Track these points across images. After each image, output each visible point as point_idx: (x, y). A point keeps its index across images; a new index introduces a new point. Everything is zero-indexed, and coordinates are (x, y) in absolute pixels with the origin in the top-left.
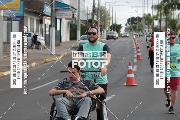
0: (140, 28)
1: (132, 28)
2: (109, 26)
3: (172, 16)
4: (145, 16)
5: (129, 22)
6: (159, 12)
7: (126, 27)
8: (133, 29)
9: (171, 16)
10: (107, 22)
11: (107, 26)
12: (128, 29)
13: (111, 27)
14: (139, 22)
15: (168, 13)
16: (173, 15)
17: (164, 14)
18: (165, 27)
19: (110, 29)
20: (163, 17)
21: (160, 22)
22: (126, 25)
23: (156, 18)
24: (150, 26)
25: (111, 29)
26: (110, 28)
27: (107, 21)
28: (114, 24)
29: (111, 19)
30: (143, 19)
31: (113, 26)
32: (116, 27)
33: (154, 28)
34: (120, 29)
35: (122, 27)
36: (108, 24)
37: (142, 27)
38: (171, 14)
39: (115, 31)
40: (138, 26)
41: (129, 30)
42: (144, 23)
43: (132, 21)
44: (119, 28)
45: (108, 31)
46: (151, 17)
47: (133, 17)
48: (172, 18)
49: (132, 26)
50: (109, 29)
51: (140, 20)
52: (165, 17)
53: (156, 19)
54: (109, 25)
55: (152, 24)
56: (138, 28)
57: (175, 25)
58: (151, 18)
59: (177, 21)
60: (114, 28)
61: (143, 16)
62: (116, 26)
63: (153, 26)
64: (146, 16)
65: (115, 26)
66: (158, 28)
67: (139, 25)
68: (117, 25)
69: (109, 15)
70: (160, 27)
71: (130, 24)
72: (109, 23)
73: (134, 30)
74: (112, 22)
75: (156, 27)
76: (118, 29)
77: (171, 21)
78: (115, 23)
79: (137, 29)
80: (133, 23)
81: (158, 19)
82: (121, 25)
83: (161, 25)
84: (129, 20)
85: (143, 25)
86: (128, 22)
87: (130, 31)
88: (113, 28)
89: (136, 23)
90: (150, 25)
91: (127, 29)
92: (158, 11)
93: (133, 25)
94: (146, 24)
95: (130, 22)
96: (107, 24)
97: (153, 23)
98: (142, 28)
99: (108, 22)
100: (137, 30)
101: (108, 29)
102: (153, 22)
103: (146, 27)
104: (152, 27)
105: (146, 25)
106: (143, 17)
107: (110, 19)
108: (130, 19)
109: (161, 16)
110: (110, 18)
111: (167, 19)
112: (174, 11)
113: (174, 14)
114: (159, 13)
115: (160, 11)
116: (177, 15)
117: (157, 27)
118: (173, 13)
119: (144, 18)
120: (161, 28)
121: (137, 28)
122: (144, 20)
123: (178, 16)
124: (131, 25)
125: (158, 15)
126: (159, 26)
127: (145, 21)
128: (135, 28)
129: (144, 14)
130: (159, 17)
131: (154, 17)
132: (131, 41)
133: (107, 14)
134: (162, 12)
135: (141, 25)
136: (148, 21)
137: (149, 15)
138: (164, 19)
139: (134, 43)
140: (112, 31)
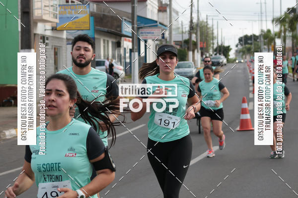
2: (213, 49)
4: (263, 33)
5: (241, 42)
7: (236, 48)
8: (246, 52)
10: (210, 43)
11: (210, 48)
12: (240, 52)
13: (215, 50)
14: (255, 42)
17: (289, 29)
18: (291, 48)
19: (215, 53)
20: (289, 34)
21: (284, 41)
22: (237, 46)
23: (278, 35)
28: (219, 46)
29: (215, 38)
30: (260, 37)
31: (218, 48)
32: (222, 50)
34: (228, 53)
35: (231, 49)
36: (212, 45)
37: (259, 48)
39: (222, 55)
40: (253, 48)
41: (241, 54)
42: (261, 43)
43: (245, 40)
44: (227, 50)
45: (212, 55)
46: (271, 33)
47: (246, 35)
49: (245, 47)
50: (213, 53)
51: (256, 38)
52: (291, 34)
53: (279, 37)
54: (213, 47)
55: (273, 44)
58: (271, 35)
60: (220, 51)
61: (260, 34)
64: (265, 33)
65: (222, 48)
67: (255, 46)
68: (224, 46)
69: (213, 33)
71: (242, 45)
72: (213, 44)
73: (248, 53)
74: (218, 43)
76: (225, 52)
78: (222, 45)
79: (252, 52)
80: (246, 43)
81: (282, 37)
82: (229, 47)
84: (240, 40)
85: (260, 46)
86: (240, 42)
87: (243, 55)
88: (218, 51)
89: (251, 44)
91: (238, 52)
92: (281, 28)
93: (247, 45)
94: (265, 45)
96: (210, 46)
97: (275, 43)
101: (211, 53)
102: (275, 41)
103: (264, 48)
104: (273, 48)
106: (260, 35)
108: (242, 38)
109: (285, 32)
114: (283, 28)
115: (284, 26)
121: (252, 50)
122: (262, 39)
124: (244, 46)
125: (281, 31)
129: (262, 31)
130: (283, 34)
131: (276, 35)
132: (245, 69)
133: (210, 32)
134: (286, 27)
135: (258, 45)
136: (267, 40)
137: (269, 31)
138: (290, 36)
139: (249, 71)
140: (218, 55)
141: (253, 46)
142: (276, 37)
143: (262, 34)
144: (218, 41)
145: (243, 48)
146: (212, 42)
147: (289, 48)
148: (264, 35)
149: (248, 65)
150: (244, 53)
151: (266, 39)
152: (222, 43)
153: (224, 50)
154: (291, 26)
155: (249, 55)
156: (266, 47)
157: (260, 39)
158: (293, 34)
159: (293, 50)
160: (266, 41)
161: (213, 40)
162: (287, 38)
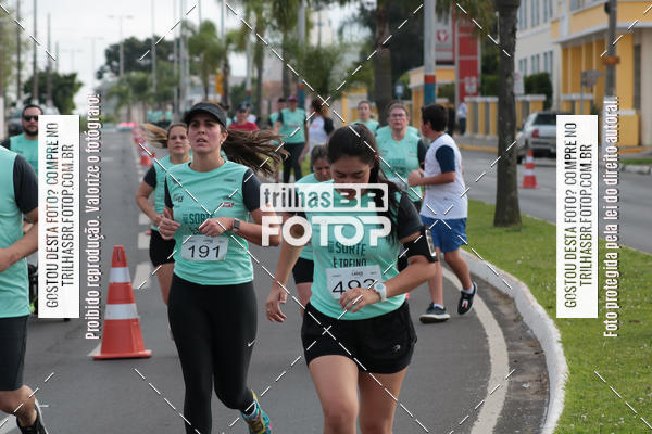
0: (167, 88)
1: (127, 92)
2: (19, 83)
3: (314, 34)
4: (190, 34)
5: (115, 63)
6: (253, 14)
7: (98, 83)
8: (131, 94)
9: (307, 34)
10: (7, 62)
11: (9, 79)
12: (110, 95)
13: (27, 88)
14: (161, 63)
15: (295, 19)
16: (316, 28)
17: (275, 22)
18: (281, 85)
19: (25, 97)
20: (272, 38)
21: (258, 60)
22: (100, 75)
23: (239, 40)
24: (213, 82)
25: (28, 95)
26: (26, 91)
27: (9, 58)
28: (41, 73)
29: (27, 48)
30: (179, 46)
31: (37, 81)
32: (50, 87)
33: (230, 91)
34: (71, 96)
35: (80, 85)
36: (15, 71)
37: (176, 83)
38: (309, 25)
39: (50, 103)
40: (155, 82)
41: (114, 101)
42: (182, 66)
43: (127, 55)
44: (66, 88)
45: (14, 105)
46: (215, 37)
47: (133, 39)
48: (314, 41)
49: (129, 80)
50: (19, 97)
51: (164, 50)
52: (279, 39)
53: (241, 48)
54: (19, 76)
55: (219, 71)
56: (157, 88)
57: (328, 74)
58: (216, 41)
59: (336, 55)
60: (42, 90)
61: (178, 34)
62: (54, 82)
63: (224, 81)
64: (194, 32)
65: (49, 79)
66: (249, 87)
67: (159, 77)
68: (56, 75)
69: (19, 30)
70: (255, 87)
71: (117, 73)
72: (20, 66)
73: (139, 99)
74: (35, 63)
75: (239, 83)
76: (60, 93)
77: (309, 56)
78: (48, 69)
79: (151, 95)
80: (130, 65)
81: (249, 47)
82: (73, 76)
83: (265, 75)
84: (112, 54)
85: (179, 77)
86: (109, 63)
87: (119, 106)
88: (36, 94)
89: (148, 69)
90: (211, 77)
91: (104, 94)
92: (248, 12)
93: (134, 74)
94: (193, 72)
95: (118, 60)
96: (9, 73)
97: (227, 67)
98: (175, 90)
99: (12, 63)
100: (151, 100)
101: (12, 96)
102: (226, 61)
103: (192, 84)
104: (221, 86)
105: (195, 74)
106: (178, 40)
107: (22, 47)
108: (116, 47)
109: (260, 30)
110: (25, 44)
111: (289, 50)
112: (318, 9)
113: (320, 24)
114: (253, 17)
115: (259, 11)
116: (336, 26)
117: (244, 85)
118: (314, 17)
119: (182, 44)
120: (263, 88)
121: (153, 90)
122: (185, 53)
123: (341, 32)
124: (122, 75)
125: (245, 29)
126: (253, 81)
127: (188, 57)
128: (140, 88)
129: (185, 24)
130: (253, 39)
131: (229, 41)
132: (125, 152)
133: (10, 27)
134: (264, 14)
135: (170, 74)
136: (202, 55)
137: (208, 27)
138: (275, 46)
139: (138, 160)
140: (36, 102)
141: (153, 77)
142: (232, 46)
143: (183, 37)
144: (35, 56)
145: (121, 82)
146: (15, 58)
147: (275, 84)
148: (190, 39)
149: (136, 140)
150: (122, 97)
151: (197, 55)
152: (50, 63)
153: (57, 90)
154: (281, 10)
155: (140, 104)
156: (197, 80)
157: (178, 55)
158: (285, 38)
159: (286, 90)
160: (197, 59)
161: (19, 52)
162: (267, 52)
